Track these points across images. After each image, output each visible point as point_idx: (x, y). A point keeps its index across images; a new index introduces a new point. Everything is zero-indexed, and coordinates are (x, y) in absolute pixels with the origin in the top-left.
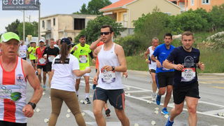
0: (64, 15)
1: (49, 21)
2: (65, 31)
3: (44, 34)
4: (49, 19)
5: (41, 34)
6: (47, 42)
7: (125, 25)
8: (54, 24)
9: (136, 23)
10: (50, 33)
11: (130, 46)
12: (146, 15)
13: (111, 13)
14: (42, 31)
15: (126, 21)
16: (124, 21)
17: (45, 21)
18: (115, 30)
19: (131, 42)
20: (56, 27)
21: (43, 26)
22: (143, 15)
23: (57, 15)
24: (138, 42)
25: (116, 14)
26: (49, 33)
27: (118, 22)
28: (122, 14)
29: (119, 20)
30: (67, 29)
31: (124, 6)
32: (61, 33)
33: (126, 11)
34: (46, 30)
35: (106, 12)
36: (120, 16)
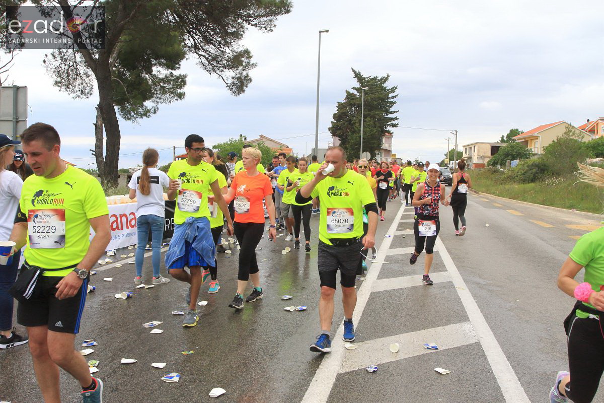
0: (483, 143)
1: (471, 148)
3: (466, 159)
4: (470, 146)
6: (468, 165)
7: (535, 151)
8: (474, 151)
9: (546, 149)
11: (534, 170)
13: (523, 140)
14: (465, 156)
15: (537, 148)
16: (535, 147)
17: (468, 149)
18: (526, 155)
19: (537, 166)
20: (476, 154)
21: (466, 152)
22: (553, 141)
23: (477, 143)
24: (545, 165)
25: (526, 142)
26: (470, 158)
27: (529, 148)
28: (533, 142)
29: (531, 146)
30: (485, 155)
31: (535, 134)
32: (480, 158)
33: (537, 139)
34: (467, 156)
35: (518, 140)
36: (531, 143)
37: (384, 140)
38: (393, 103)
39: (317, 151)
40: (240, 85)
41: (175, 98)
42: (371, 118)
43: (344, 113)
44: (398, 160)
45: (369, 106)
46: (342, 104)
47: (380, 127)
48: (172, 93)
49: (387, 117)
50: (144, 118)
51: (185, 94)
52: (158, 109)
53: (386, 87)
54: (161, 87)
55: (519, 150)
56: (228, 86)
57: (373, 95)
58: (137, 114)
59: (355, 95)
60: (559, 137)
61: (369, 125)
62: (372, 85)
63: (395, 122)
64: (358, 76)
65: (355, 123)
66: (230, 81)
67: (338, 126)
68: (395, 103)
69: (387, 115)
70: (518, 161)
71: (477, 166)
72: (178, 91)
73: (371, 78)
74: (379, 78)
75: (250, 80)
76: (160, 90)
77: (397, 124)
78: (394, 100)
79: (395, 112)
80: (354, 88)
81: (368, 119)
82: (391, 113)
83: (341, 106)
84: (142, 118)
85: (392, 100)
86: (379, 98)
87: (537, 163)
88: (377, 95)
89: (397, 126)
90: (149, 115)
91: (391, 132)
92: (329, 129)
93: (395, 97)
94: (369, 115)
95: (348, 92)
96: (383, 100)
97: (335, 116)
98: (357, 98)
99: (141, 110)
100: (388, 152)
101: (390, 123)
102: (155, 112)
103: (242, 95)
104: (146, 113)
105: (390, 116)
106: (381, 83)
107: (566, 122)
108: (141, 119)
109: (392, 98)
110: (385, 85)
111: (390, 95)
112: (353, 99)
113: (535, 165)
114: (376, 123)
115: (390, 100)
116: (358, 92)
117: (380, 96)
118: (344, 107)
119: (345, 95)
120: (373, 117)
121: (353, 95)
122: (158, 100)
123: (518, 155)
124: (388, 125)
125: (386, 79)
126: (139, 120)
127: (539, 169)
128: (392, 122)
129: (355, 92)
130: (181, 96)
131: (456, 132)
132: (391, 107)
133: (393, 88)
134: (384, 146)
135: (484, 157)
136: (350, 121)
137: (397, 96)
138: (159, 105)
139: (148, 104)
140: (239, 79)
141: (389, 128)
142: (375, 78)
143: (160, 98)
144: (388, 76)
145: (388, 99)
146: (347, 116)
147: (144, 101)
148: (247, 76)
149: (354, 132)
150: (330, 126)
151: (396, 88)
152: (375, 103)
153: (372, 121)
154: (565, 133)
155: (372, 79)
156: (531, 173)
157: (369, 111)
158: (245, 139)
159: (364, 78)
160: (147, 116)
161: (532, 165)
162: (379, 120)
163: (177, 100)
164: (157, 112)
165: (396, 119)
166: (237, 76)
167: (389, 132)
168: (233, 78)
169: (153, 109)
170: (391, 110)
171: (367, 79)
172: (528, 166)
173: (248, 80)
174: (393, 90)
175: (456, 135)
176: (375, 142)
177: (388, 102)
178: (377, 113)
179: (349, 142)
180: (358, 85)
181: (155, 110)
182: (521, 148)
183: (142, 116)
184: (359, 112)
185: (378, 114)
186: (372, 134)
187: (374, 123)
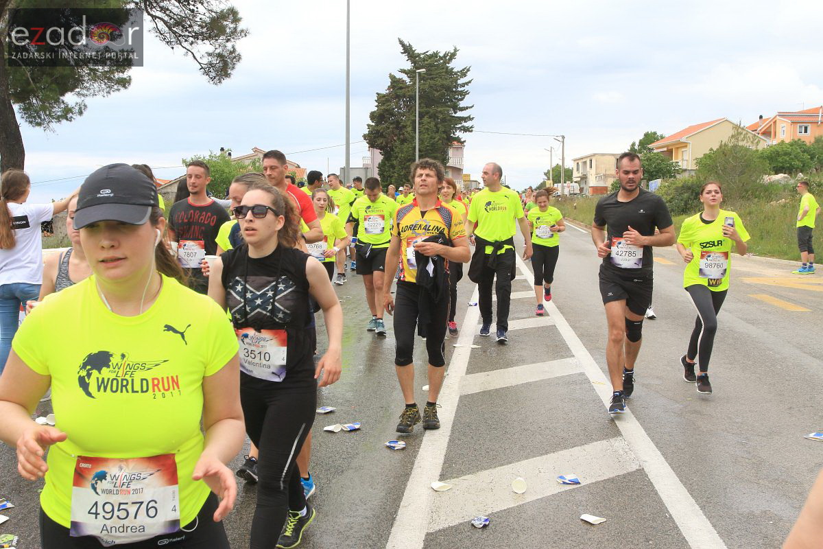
0: (603, 155)
1: (585, 163)
2: (605, 175)
3: (579, 179)
4: (584, 160)
5: (575, 180)
6: (581, 190)
7: (683, 165)
8: (591, 167)
9: (699, 162)
10: (586, 178)
11: (686, 195)
12: (715, 150)
13: (665, 149)
14: (576, 175)
15: (686, 161)
16: (683, 160)
17: (580, 164)
18: (669, 172)
19: (689, 188)
20: (593, 171)
21: (578, 170)
22: (711, 149)
23: (594, 155)
25: (670, 152)
26: (584, 178)
27: (674, 160)
28: (680, 151)
29: (676, 158)
30: (607, 173)
31: (683, 140)
32: (598, 177)
33: (686, 146)
34: (580, 175)
35: (657, 148)
36: (677, 153)
37: (451, 152)
38: (464, 94)
39: (348, 172)
40: (221, 67)
41: (116, 87)
42: (430, 117)
43: (387, 110)
44: (473, 183)
45: (427, 99)
46: (384, 96)
47: (444, 132)
48: (110, 79)
49: (457, 115)
50: (64, 121)
51: (130, 79)
52: (85, 106)
53: (452, 69)
54: (91, 70)
55: (659, 164)
56: (202, 68)
57: (432, 82)
58: (50, 115)
59: (403, 81)
60: (723, 143)
61: (427, 129)
62: (431, 65)
63: (466, 124)
64: (408, 50)
65: (405, 127)
66: (205, 61)
67: (378, 132)
68: (467, 93)
69: (455, 113)
70: (659, 181)
71: (596, 190)
72: (121, 75)
73: (428, 54)
74: (441, 55)
75: (239, 58)
76: (89, 74)
77: (472, 127)
78: (466, 88)
79: (467, 108)
80: (403, 71)
81: (426, 119)
82: (462, 109)
83: (381, 99)
84: (60, 121)
85: (462, 89)
86: (442, 86)
87: (690, 184)
88: (439, 82)
89: (472, 131)
90: (72, 117)
91: (462, 140)
92: (365, 136)
93: (467, 83)
94: (427, 113)
95: (392, 77)
96: (448, 89)
97: (373, 116)
98: (408, 87)
99: (57, 110)
100: (458, 170)
101: (459, 126)
102: (81, 113)
103: (226, 81)
104: (67, 114)
105: (459, 114)
106: (445, 63)
107: (729, 119)
108: (58, 124)
109: (463, 85)
110: (450, 65)
111: (460, 81)
112: (401, 88)
113: (687, 188)
114: (439, 126)
115: (460, 89)
116: (409, 77)
117: (444, 82)
118: (387, 101)
119: (389, 83)
120: (434, 116)
121: (401, 81)
122: (85, 92)
123: (657, 172)
124: (456, 129)
125: (453, 56)
126: (54, 125)
127: (692, 193)
128: (464, 124)
129: (405, 77)
130: (125, 83)
131: (563, 137)
132: (462, 99)
133: (463, 70)
134: (451, 162)
135: (606, 176)
136: (398, 123)
137: (470, 82)
138: (88, 101)
139: (70, 98)
140: (220, 56)
141: (458, 134)
142: (435, 55)
143: (88, 89)
144: (456, 50)
145: (456, 87)
146: (392, 115)
147: (63, 94)
148: (234, 51)
149: (403, 141)
150: (366, 132)
151: (468, 70)
152: (437, 94)
153: (433, 124)
154: (733, 136)
155: (431, 56)
156: (682, 200)
157: (427, 107)
158: (230, 154)
159: (419, 55)
160: (67, 120)
161: (683, 187)
162: (444, 120)
163: (118, 90)
164: (85, 113)
165: (469, 118)
166: (217, 51)
167: (458, 140)
168: (210, 55)
169: (77, 108)
170: (462, 104)
171: (422, 56)
172: (677, 189)
173: (235, 57)
174: (464, 73)
175: (563, 142)
176: (439, 155)
177: (456, 92)
178: (439, 109)
179: (397, 157)
180: (408, 66)
181: (80, 108)
182: (662, 161)
183: (59, 119)
184: (411, 109)
185: (440, 112)
186: (433, 144)
187: (436, 126)
